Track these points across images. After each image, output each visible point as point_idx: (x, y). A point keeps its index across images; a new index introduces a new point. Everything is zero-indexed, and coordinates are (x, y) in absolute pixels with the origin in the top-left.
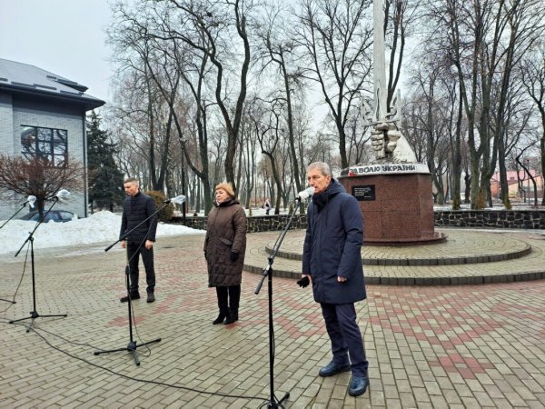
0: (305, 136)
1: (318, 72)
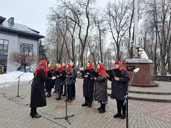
0: (104, 49)
1: (111, 29)
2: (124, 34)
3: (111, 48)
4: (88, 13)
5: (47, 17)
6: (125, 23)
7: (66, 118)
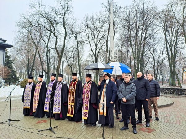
0: (81, 61)
1: (89, 42)
2: (102, 46)
3: (89, 60)
4: (65, 23)
5: (16, 24)
6: (103, 37)
7: (51, 129)
